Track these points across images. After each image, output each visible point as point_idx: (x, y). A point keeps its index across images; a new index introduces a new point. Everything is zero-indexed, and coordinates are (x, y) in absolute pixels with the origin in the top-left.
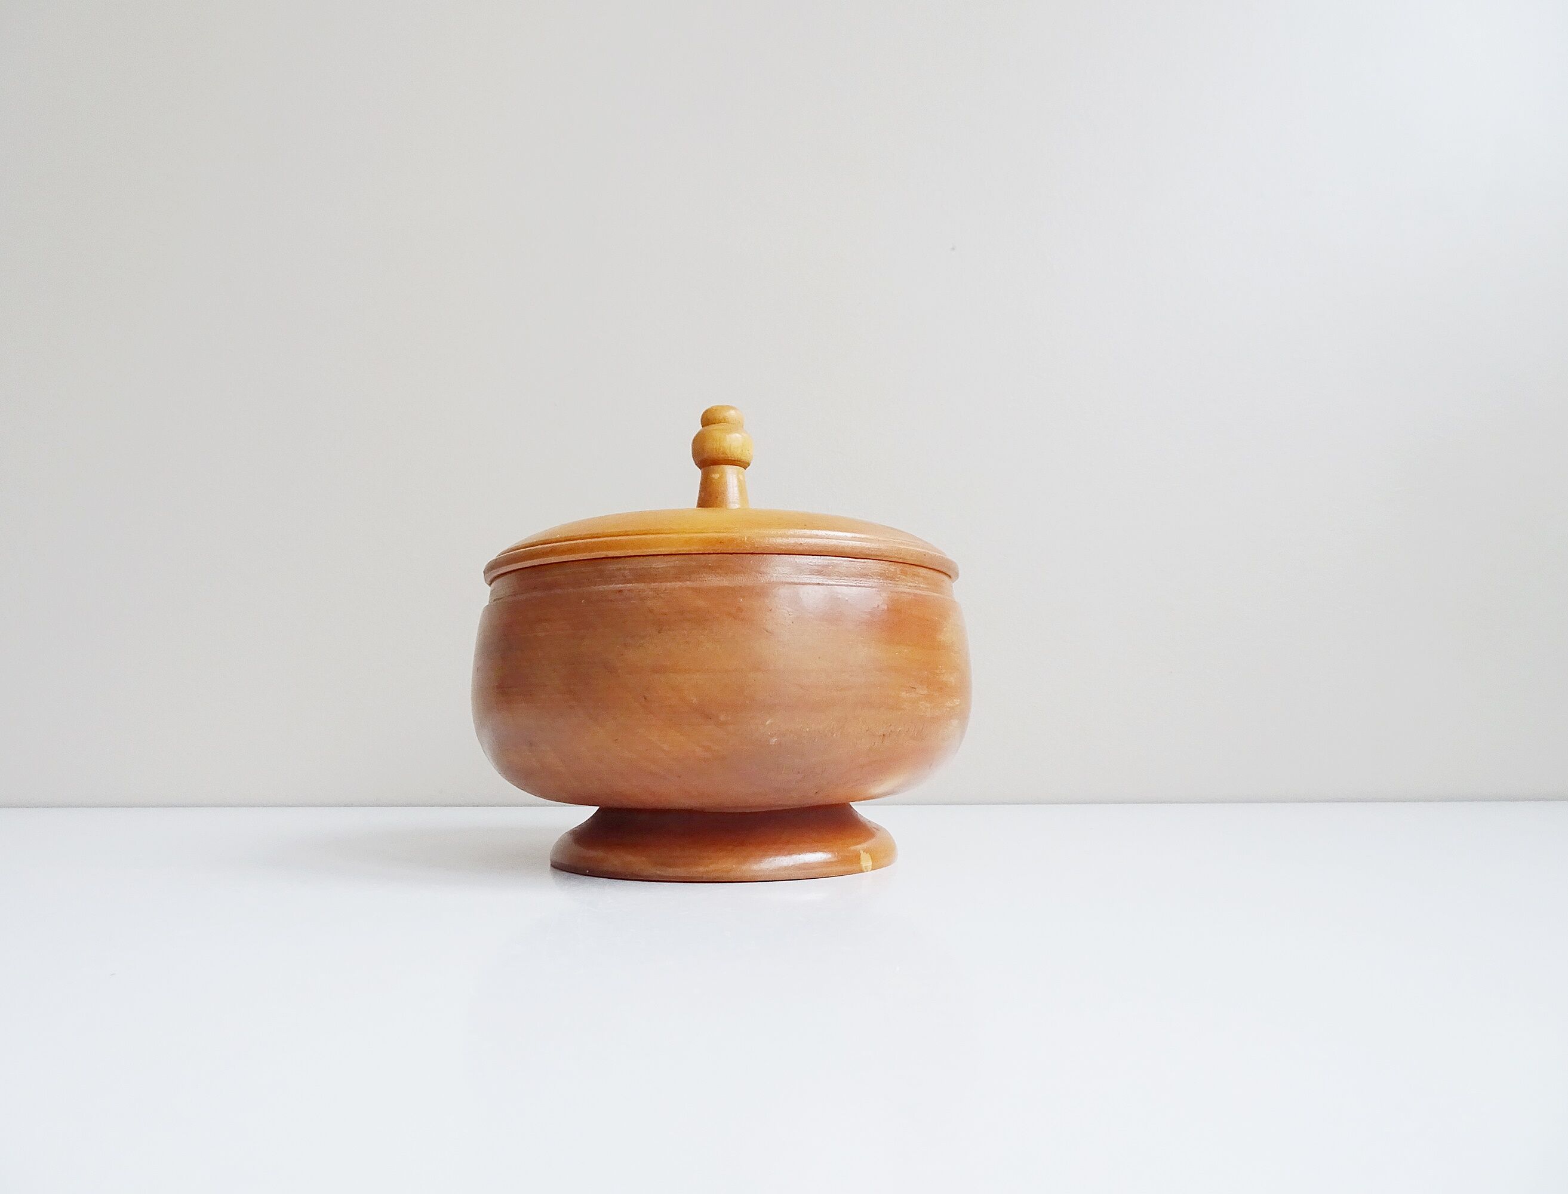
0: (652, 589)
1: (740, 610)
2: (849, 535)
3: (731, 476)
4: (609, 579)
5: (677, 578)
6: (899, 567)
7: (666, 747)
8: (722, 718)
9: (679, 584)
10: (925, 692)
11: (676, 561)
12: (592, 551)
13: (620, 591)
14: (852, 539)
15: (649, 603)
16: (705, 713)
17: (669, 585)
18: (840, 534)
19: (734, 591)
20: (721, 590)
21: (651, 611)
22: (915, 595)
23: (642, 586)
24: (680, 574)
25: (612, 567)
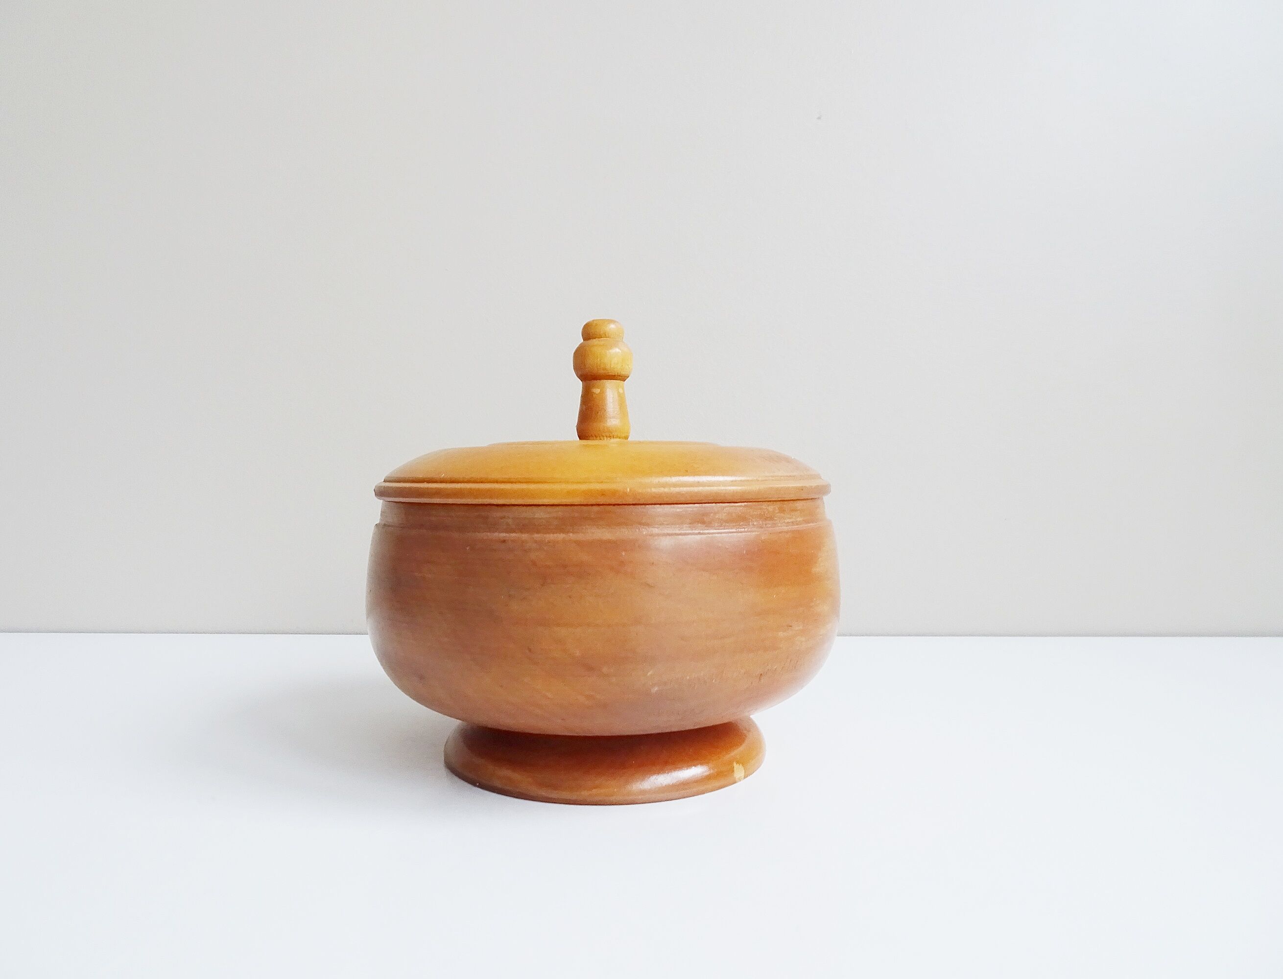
0: (536, 542)
1: (622, 563)
2: (729, 478)
3: (610, 391)
4: (493, 527)
5: (560, 529)
6: (779, 504)
7: (549, 695)
8: (605, 670)
9: (561, 536)
10: (801, 627)
11: (559, 512)
12: (476, 497)
13: (504, 541)
14: (733, 483)
15: (533, 556)
16: (588, 666)
17: (551, 537)
18: (721, 478)
19: (614, 546)
20: (602, 543)
21: (534, 563)
22: (793, 532)
23: (525, 536)
24: (562, 526)
25: (497, 514)
